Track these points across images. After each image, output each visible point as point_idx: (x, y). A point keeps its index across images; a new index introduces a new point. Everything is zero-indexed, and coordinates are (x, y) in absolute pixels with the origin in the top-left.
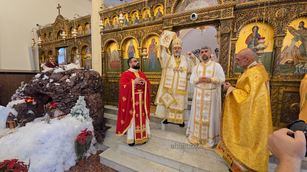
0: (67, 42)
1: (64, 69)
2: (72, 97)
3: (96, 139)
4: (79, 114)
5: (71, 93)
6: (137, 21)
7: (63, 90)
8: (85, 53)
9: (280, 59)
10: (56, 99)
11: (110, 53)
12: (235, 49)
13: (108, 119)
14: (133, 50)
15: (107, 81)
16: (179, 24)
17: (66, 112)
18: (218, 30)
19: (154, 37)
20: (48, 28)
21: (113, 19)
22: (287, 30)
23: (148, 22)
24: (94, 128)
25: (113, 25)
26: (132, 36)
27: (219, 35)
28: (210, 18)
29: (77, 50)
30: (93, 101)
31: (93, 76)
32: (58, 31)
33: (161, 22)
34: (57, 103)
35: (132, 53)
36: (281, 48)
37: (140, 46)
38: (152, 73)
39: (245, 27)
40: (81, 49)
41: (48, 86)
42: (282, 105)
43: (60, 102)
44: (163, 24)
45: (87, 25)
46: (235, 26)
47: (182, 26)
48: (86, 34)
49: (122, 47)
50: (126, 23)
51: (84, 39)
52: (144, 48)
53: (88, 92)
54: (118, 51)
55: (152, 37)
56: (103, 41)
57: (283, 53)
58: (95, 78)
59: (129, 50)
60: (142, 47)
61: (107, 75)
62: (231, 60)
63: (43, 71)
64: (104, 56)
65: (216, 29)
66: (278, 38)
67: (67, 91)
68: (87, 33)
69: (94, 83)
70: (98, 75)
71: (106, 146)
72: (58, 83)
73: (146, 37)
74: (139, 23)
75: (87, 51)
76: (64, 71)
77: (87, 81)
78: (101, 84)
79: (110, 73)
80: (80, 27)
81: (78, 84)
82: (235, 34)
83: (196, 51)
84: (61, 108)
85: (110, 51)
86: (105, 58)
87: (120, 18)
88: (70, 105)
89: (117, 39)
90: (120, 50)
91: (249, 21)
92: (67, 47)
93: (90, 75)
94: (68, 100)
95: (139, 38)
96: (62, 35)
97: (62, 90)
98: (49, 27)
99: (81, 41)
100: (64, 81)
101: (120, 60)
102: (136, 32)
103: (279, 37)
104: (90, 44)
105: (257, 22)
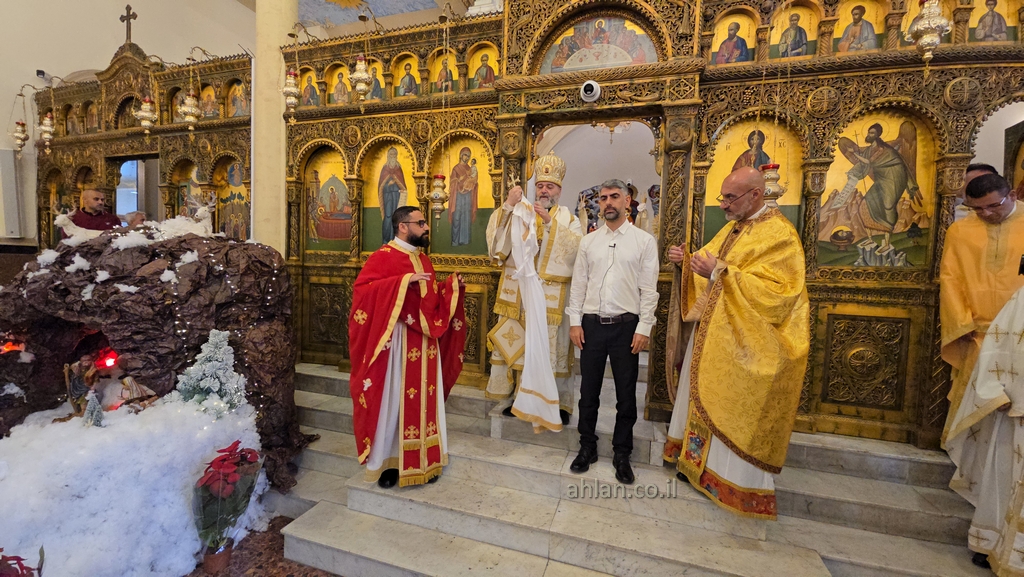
0: (155, 139)
1: (150, 237)
2: (184, 335)
3: (269, 477)
4: (207, 392)
5: (179, 319)
6: (412, 86)
7: (150, 310)
8: (223, 182)
9: (817, 227)
10: (124, 340)
11: (318, 188)
12: (704, 193)
13: (308, 409)
14: (398, 181)
15: (303, 279)
16: (545, 109)
17: (161, 388)
18: (657, 136)
19: (466, 141)
20: (79, 84)
21: (332, 76)
22: (837, 147)
23: (450, 93)
24: (261, 441)
25: (329, 95)
26: (396, 136)
27: (661, 149)
28: (636, 98)
29: (195, 169)
30: (261, 348)
31: (261, 263)
32: (119, 100)
33: (492, 99)
34: (128, 356)
35: (396, 189)
36: (820, 194)
37: (421, 168)
38: (461, 257)
39: (729, 132)
40: (209, 168)
41: (87, 294)
42: (826, 353)
43: (140, 352)
44: (496, 106)
45: (235, 86)
46: (704, 126)
47: (554, 116)
48: (230, 115)
49: (359, 167)
50: (374, 90)
51: (225, 133)
52: (436, 177)
53: (241, 318)
54: (346, 180)
55: (462, 142)
56: (292, 144)
57: (826, 208)
58: (266, 269)
59: (385, 181)
60: (429, 173)
61: (304, 261)
62: (693, 222)
63: (65, 242)
64: (297, 196)
65: (653, 131)
66: (812, 168)
67: (168, 314)
68: (235, 112)
69: (262, 286)
70: (275, 260)
71: (303, 501)
72: (129, 286)
73: (443, 142)
74: (421, 96)
75: (232, 176)
76: (151, 242)
77: (237, 279)
78: (288, 290)
79: (316, 255)
80: (210, 93)
81: (206, 287)
82: (704, 151)
83: (594, 191)
84: (144, 374)
85: (317, 179)
86: (298, 201)
87: (357, 75)
88: (175, 361)
89: (344, 140)
90: (354, 176)
91: (740, 117)
92: (156, 156)
93: (250, 257)
94: (168, 345)
95: (419, 144)
96: (141, 114)
97: (146, 308)
98: (86, 84)
99: (211, 141)
100: (156, 277)
101: (354, 211)
102: (408, 122)
103: (814, 165)
104: (246, 153)
105: (761, 120)
